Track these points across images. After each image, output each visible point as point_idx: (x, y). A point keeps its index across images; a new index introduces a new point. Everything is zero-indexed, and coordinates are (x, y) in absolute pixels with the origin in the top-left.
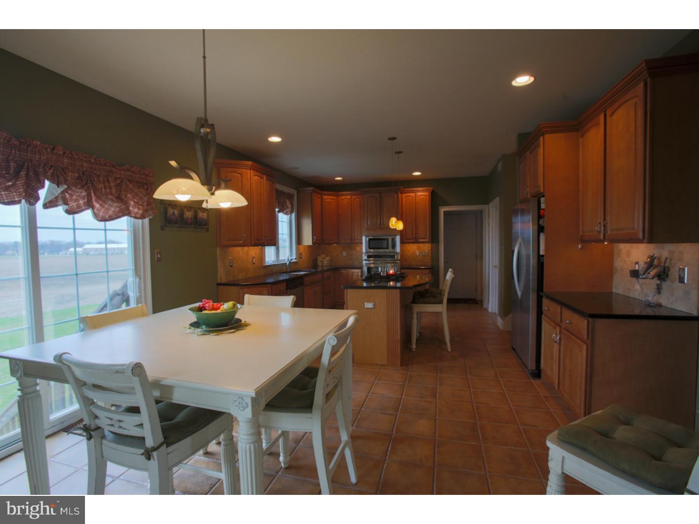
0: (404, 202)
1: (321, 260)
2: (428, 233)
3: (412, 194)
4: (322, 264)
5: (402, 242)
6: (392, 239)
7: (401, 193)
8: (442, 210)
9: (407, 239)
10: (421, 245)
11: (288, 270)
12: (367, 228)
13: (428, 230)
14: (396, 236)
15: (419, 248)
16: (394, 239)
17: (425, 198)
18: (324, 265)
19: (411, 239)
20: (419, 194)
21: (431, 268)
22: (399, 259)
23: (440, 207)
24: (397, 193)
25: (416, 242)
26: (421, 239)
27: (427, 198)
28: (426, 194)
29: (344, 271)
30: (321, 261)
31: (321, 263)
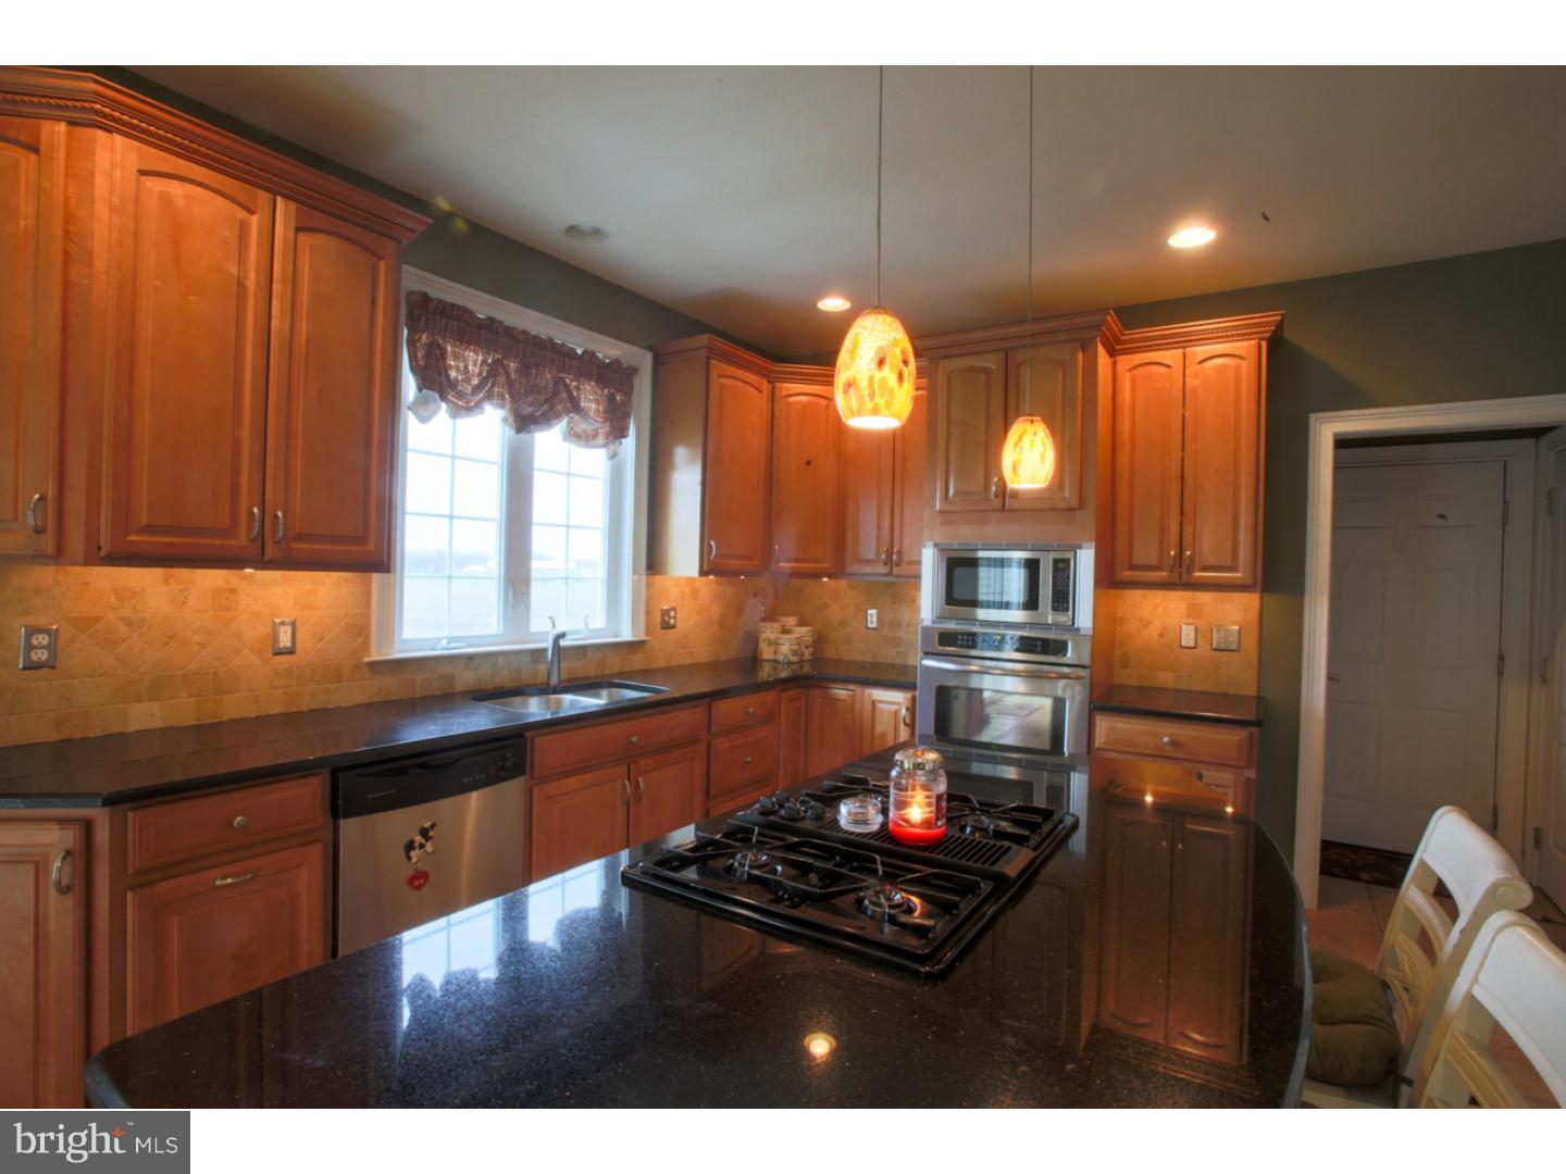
0: (1126, 395)
1: (773, 636)
2: (1244, 538)
3: (1170, 356)
4: (776, 652)
5: (1107, 579)
6: (1056, 561)
7: (1112, 353)
8: (1326, 431)
9: (1133, 568)
10: (1205, 598)
11: (554, 680)
12: (941, 512)
13: (1245, 520)
14: (1074, 548)
15: (1194, 611)
16: (1067, 561)
17: (1238, 369)
18: (781, 658)
19: (1158, 568)
20: (1202, 350)
21: (1258, 724)
22: (1086, 661)
23: (1313, 417)
24: (1086, 346)
25: (1180, 577)
26: (1205, 568)
27: (1247, 369)
28: (1244, 347)
29: (841, 692)
30: (770, 643)
31: (772, 649)
